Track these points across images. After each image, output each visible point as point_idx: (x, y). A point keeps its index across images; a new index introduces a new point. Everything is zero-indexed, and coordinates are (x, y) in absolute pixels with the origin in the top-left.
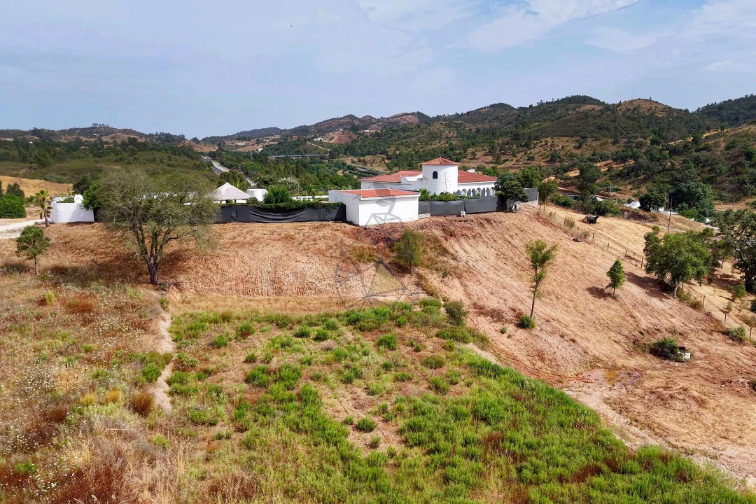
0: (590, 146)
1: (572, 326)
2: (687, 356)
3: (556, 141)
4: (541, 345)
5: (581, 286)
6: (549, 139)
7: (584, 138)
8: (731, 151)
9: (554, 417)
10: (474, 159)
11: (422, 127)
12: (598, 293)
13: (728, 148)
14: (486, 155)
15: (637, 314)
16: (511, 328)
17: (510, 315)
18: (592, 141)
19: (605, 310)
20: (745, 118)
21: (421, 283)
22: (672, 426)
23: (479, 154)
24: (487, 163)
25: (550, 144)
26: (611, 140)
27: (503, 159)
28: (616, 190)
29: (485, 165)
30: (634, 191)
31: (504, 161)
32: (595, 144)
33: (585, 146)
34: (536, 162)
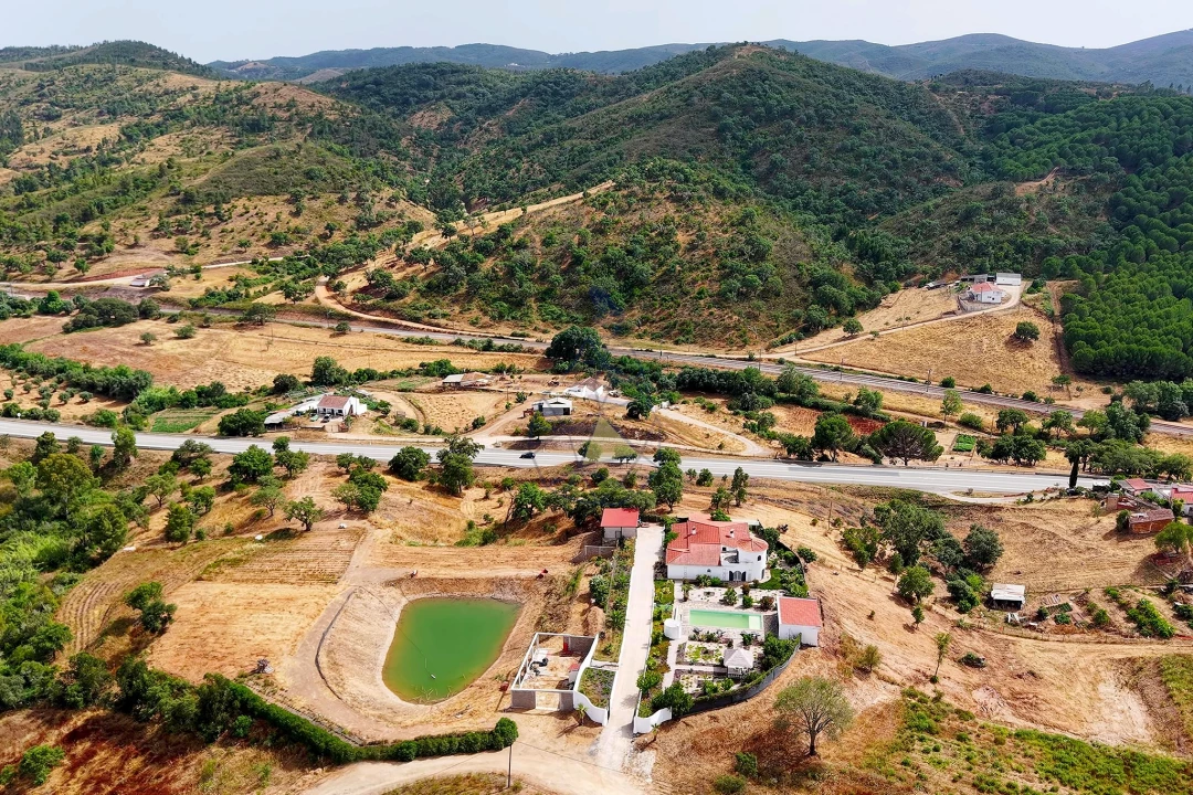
0: (312, 210)
3: (257, 202)
7: (296, 199)
8: (552, 249)
13: (546, 245)
18: (310, 199)
23: (143, 235)
24: (167, 253)
25: (253, 212)
26: (334, 197)
27: (190, 243)
28: (444, 316)
29: (166, 257)
30: (467, 315)
31: (193, 246)
32: (317, 204)
33: (304, 212)
34: (252, 248)
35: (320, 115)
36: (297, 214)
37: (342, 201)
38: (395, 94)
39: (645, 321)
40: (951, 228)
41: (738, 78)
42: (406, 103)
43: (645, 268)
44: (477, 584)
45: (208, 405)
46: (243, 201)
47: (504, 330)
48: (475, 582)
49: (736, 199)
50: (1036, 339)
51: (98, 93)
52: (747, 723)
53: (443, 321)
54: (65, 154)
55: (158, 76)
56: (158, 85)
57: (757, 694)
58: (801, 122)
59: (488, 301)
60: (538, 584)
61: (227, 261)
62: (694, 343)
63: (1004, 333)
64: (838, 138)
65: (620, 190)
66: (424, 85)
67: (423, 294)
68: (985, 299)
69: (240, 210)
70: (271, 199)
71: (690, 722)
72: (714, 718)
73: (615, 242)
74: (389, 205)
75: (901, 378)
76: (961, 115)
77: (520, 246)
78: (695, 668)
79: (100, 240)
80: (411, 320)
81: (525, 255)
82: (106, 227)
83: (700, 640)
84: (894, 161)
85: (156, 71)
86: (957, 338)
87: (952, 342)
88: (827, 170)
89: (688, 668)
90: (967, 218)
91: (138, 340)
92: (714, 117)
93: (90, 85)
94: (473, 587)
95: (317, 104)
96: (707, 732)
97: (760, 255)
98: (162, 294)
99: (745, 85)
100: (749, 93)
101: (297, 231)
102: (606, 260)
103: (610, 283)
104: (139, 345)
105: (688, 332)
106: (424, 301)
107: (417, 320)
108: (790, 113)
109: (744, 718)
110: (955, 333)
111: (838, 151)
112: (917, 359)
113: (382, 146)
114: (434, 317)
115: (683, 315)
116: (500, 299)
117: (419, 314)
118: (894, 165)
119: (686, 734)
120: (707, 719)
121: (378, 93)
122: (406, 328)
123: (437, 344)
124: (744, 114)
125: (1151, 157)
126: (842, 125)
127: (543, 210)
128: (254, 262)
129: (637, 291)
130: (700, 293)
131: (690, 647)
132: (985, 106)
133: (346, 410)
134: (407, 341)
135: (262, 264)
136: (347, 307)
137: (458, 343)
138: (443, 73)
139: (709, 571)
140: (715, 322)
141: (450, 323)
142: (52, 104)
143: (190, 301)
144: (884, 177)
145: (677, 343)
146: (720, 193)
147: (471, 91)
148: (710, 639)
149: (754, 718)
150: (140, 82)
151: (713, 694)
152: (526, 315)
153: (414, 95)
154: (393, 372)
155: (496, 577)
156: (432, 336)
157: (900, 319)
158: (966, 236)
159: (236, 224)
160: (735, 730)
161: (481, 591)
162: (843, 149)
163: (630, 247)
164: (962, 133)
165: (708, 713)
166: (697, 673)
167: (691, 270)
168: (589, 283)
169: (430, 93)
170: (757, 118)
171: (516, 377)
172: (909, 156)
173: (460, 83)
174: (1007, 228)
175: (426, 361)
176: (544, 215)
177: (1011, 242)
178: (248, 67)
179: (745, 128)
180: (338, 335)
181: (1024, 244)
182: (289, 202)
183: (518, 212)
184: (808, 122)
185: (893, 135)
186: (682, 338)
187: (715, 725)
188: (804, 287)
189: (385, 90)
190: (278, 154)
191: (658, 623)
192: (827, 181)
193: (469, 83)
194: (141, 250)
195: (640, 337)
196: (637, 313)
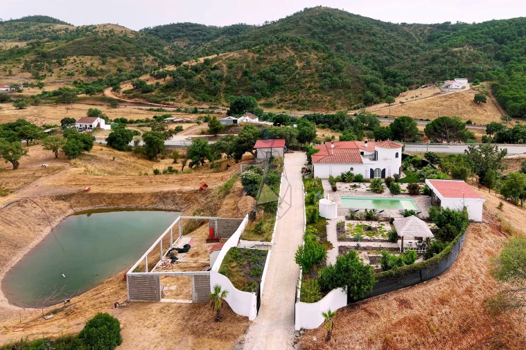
0: (111, 63)
23: (15, 71)
25: (78, 62)
26: (124, 58)
27: (41, 74)
28: (173, 100)
29: (25, 80)
30: (185, 100)
31: (42, 76)
32: (114, 61)
33: (107, 63)
34: (75, 77)
35: (125, 35)
36: (103, 64)
37: (128, 60)
38: (165, 35)
39: (281, 100)
40: (426, 65)
41: (319, 15)
43: (280, 77)
44: (143, 197)
46: (75, 57)
47: (206, 106)
48: (141, 196)
49: (324, 51)
50: (485, 102)
51: (21, 32)
52: (446, 309)
53: (172, 103)
55: (50, 25)
57: (447, 269)
58: (348, 31)
59: (197, 93)
60: (198, 196)
62: (308, 110)
63: (468, 100)
64: (367, 38)
66: (179, 31)
67: (162, 90)
68: (454, 87)
69: (72, 61)
70: (89, 57)
71: (373, 310)
72: (404, 303)
73: (265, 68)
75: (422, 120)
76: (416, 35)
77: (215, 68)
78: (363, 244)
80: (154, 102)
81: (218, 72)
83: (358, 219)
84: (392, 47)
86: (445, 103)
87: (443, 105)
88: (363, 49)
89: (354, 244)
90: (434, 59)
92: (310, 29)
93: (17, 30)
94: (139, 200)
95: (124, 31)
96: (400, 323)
97: (338, 71)
99: (322, 18)
100: (325, 20)
101: (102, 70)
102: (261, 74)
103: (263, 83)
105: (305, 105)
106: (162, 94)
107: (157, 102)
108: (344, 27)
109: (443, 301)
110: (443, 101)
111: (367, 42)
112: (426, 113)
114: (167, 100)
115: (302, 97)
117: (159, 100)
118: (392, 48)
119: (372, 328)
120: (395, 304)
122: (151, 105)
123: (166, 111)
124: (323, 28)
125: (508, 38)
126: (367, 33)
127: (228, 55)
128: (75, 83)
129: (276, 87)
130: (310, 87)
131: (350, 225)
132: (426, 31)
133: (94, 125)
134: (150, 110)
135: (80, 84)
136: (119, 97)
137: (179, 111)
138: (187, 26)
139: (352, 169)
140: (318, 100)
141: (175, 103)
144: (389, 53)
145: (298, 110)
146: (316, 48)
147: (199, 33)
148: (369, 217)
149: (454, 300)
150: (41, 27)
151: (398, 268)
152: (218, 99)
153: (173, 35)
154: (137, 120)
155: (161, 192)
156: (164, 108)
157: (413, 97)
158: (435, 67)
160: (435, 319)
162: (369, 41)
163: (272, 68)
164: (418, 41)
165: (395, 296)
166: (365, 249)
167: (304, 78)
168: (251, 84)
169: (180, 34)
170: (329, 30)
172: (398, 45)
173: (194, 30)
174: (453, 63)
175: (158, 116)
176: (228, 57)
177: (456, 69)
179: (324, 34)
180: (112, 108)
181: (463, 69)
182: (99, 59)
183: (215, 56)
184: (352, 31)
185: (390, 37)
186: (301, 108)
187: (407, 313)
188: (362, 86)
189: (160, 33)
190: (96, 40)
191: (311, 207)
192: (363, 53)
193: (198, 30)
194: (13, 77)
195: (279, 108)
196: (277, 97)
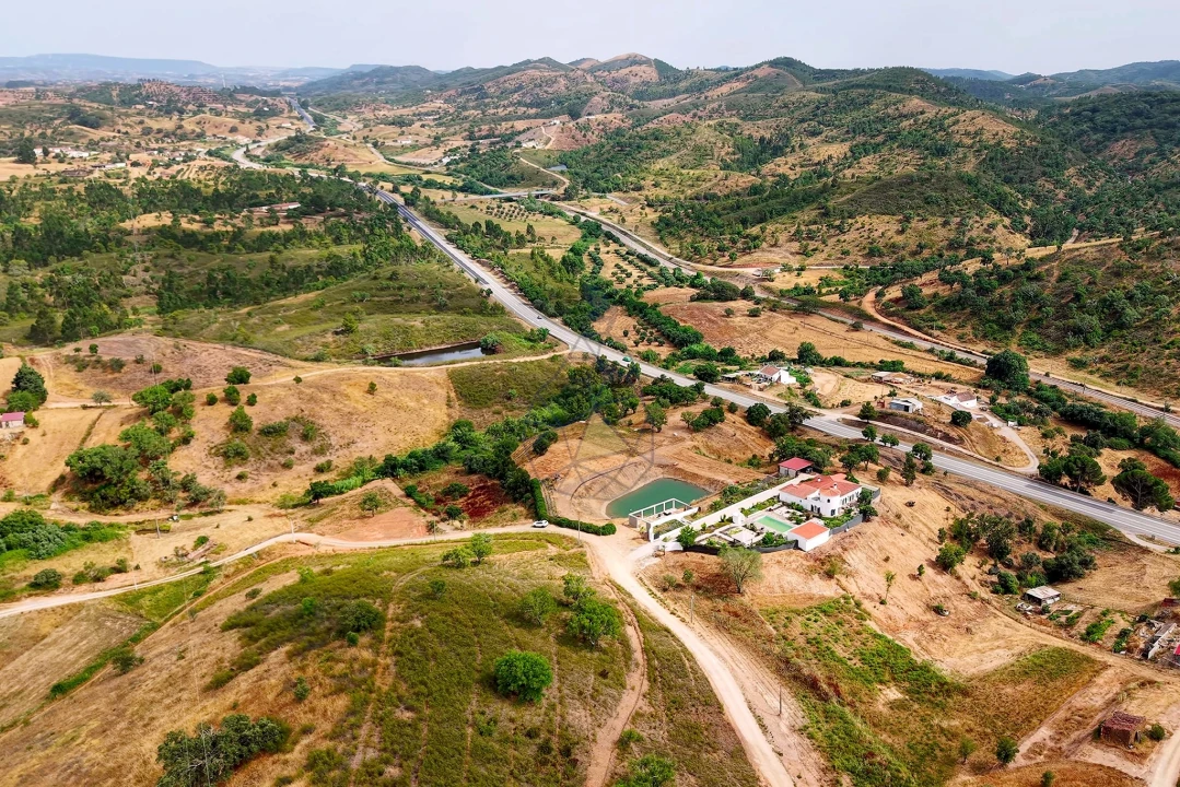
0: (915, 230)
1: (902, 601)
2: (947, 613)
3: (874, 220)
4: (890, 613)
5: (906, 574)
6: (866, 218)
7: (907, 219)
8: (1063, 285)
9: (899, 654)
10: (775, 245)
11: (683, 136)
12: (914, 577)
13: (1060, 280)
14: (791, 240)
15: (930, 588)
16: (878, 605)
17: (877, 598)
18: (919, 221)
19: (916, 587)
20: (1123, 131)
21: (839, 583)
22: (934, 651)
23: (782, 238)
24: (792, 254)
25: (867, 227)
26: (940, 220)
27: (812, 247)
28: (942, 328)
29: (791, 256)
30: (960, 330)
31: (813, 250)
32: (922, 225)
33: (909, 231)
34: (851, 257)
35: (999, 143)
36: (901, 232)
37: (945, 224)
38: (1107, 122)
39: (1105, 359)
42: (1114, 130)
45: (722, 361)
51: (854, 114)
53: (937, 332)
54: (802, 166)
56: (897, 109)
59: (984, 321)
61: (828, 265)
62: (1135, 387)
65: (1165, 237)
67: (936, 309)
69: (859, 225)
70: (887, 218)
71: (689, 554)
72: (703, 557)
73: (1126, 285)
74: (986, 231)
77: (1035, 278)
78: (724, 536)
79: (756, 238)
80: (914, 328)
81: (1036, 287)
82: (763, 229)
83: (747, 528)
85: (902, 96)
91: (723, 313)
93: (852, 107)
95: (1001, 133)
98: (767, 284)
101: (894, 245)
102: (1105, 301)
104: (723, 316)
105: (1136, 377)
106: (933, 314)
107: (918, 329)
113: (1044, 174)
114: (934, 328)
115: (1141, 360)
116: (993, 321)
117: (923, 324)
119: (682, 559)
121: (1091, 120)
122: (905, 333)
123: (915, 349)
127: (1077, 249)
128: (846, 268)
129: (1116, 333)
130: (1172, 343)
133: (775, 377)
134: (896, 342)
135: (851, 269)
136: (877, 310)
137: (931, 351)
138: (1162, 101)
139: (801, 501)
140: (1166, 371)
141: (942, 335)
142: (819, 123)
143: (781, 291)
145: (1118, 384)
148: (753, 529)
150: (887, 106)
151: (707, 545)
152: (1006, 338)
153: (1123, 124)
154: (858, 363)
156: (916, 342)
159: (851, 236)
161: (700, 483)
168: (1078, 319)
171: (926, 382)
175: (885, 359)
176: (1076, 253)
178: (1038, 82)
180: (853, 331)
182: (900, 221)
183: (1051, 249)
186: (1126, 381)
187: (701, 561)
189: (1099, 118)
190: (912, 182)
194: (776, 249)
195: (1091, 372)
196: (1103, 352)
